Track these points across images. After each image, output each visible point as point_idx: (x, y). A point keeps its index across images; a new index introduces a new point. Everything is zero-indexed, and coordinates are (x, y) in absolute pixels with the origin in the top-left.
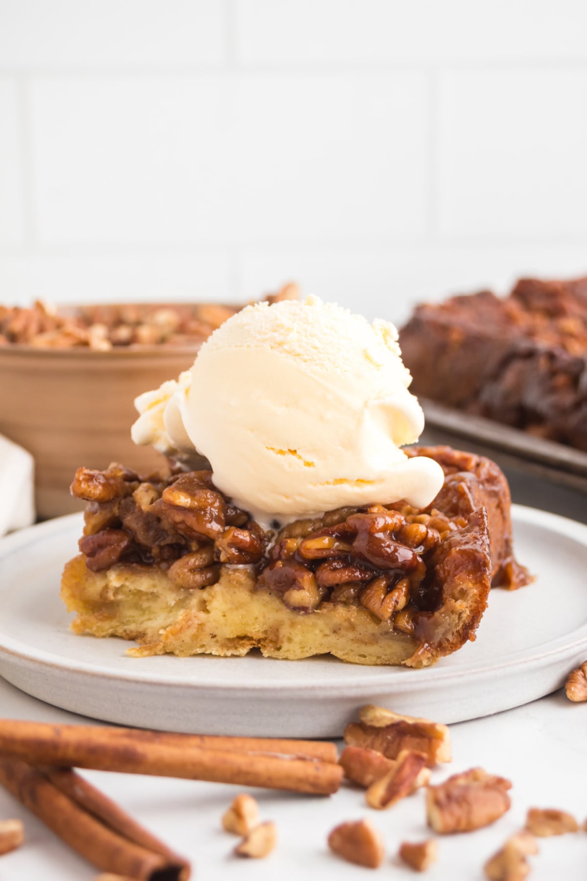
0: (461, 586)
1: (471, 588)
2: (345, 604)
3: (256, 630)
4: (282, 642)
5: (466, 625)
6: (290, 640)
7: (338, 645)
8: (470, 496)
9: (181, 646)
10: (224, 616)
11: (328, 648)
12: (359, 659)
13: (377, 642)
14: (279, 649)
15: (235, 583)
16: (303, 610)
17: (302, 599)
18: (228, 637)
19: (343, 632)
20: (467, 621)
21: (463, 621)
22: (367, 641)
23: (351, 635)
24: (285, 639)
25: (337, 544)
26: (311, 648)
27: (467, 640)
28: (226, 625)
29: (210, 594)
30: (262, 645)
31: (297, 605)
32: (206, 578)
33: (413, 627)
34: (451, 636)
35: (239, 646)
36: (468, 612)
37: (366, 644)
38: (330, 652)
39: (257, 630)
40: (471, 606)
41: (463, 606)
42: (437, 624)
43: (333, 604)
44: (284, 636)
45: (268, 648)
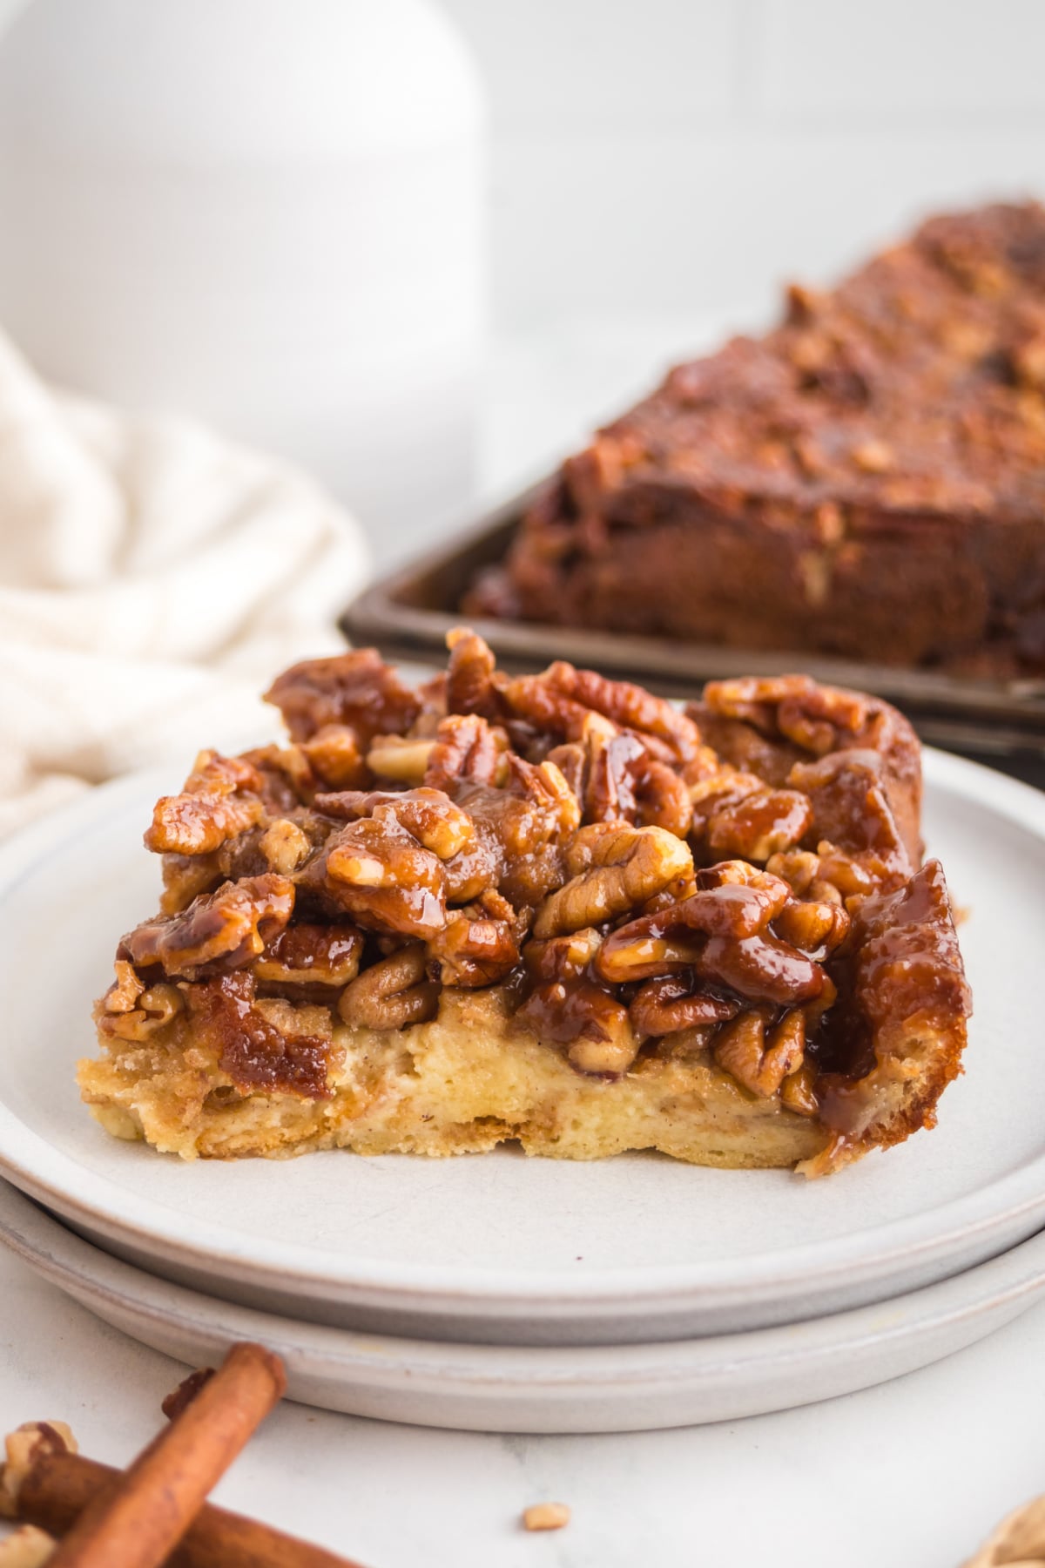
0: (914, 1037)
1: (931, 1040)
2: (686, 1060)
3: (512, 1109)
4: (562, 1129)
5: (919, 1102)
6: (576, 1124)
7: (672, 1134)
8: (889, 815)
9: (366, 1137)
10: (449, 1082)
11: (651, 1139)
12: (711, 1159)
13: (746, 1130)
14: (555, 1141)
15: (470, 1023)
16: (608, 1078)
17: (607, 1060)
18: (458, 1121)
19: (680, 1112)
20: (921, 1095)
21: (913, 1095)
22: (726, 1128)
23: (696, 1117)
24: (567, 1125)
25: (669, 952)
26: (618, 1140)
27: (920, 1127)
28: (452, 1099)
29: (421, 1043)
30: (523, 1135)
31: (597, 1069)
32: (412, 1011)
33: (817, 1104)
34: (888, 1119)
35: (477, 1137)
36: (924, 1080)
37: (725, 1132)
38: (655, 1147)
39: (514, 1109)
40: (929, 1069)
41: (915, 1069)
42: (862, 1102)
43: (661, 1062)
44: (566, 1118)
45: (534, 1141)
